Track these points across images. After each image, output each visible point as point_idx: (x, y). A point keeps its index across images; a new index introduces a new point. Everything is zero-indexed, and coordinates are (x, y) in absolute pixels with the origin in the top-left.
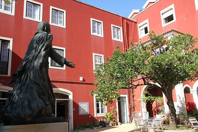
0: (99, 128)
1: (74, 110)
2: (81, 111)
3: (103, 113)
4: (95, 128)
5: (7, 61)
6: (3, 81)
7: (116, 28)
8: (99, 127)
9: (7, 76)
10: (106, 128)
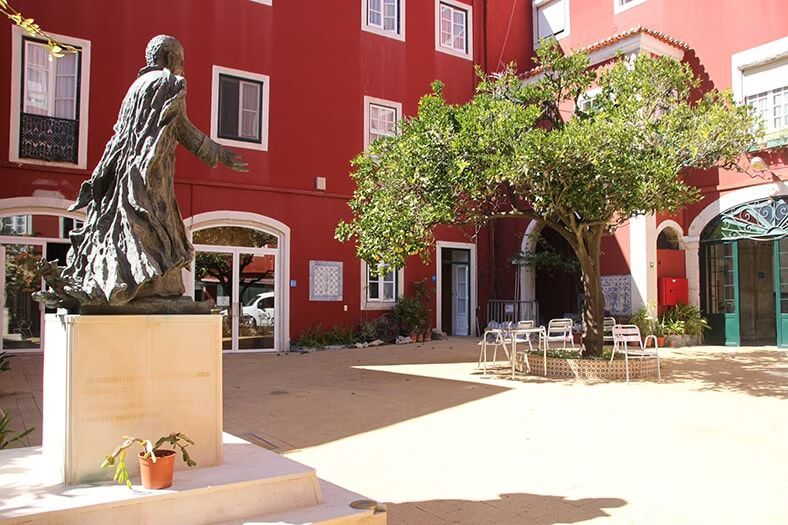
0: (373, 346)
1: (294, 284)
2: (316, 289)
3: (391, 300)
4: (359, 345)
5: (74, 118)
6: (65, 182)
7: (452, 9)
8: (375, 343)
9: (76, 167)
10: (394, 345)
